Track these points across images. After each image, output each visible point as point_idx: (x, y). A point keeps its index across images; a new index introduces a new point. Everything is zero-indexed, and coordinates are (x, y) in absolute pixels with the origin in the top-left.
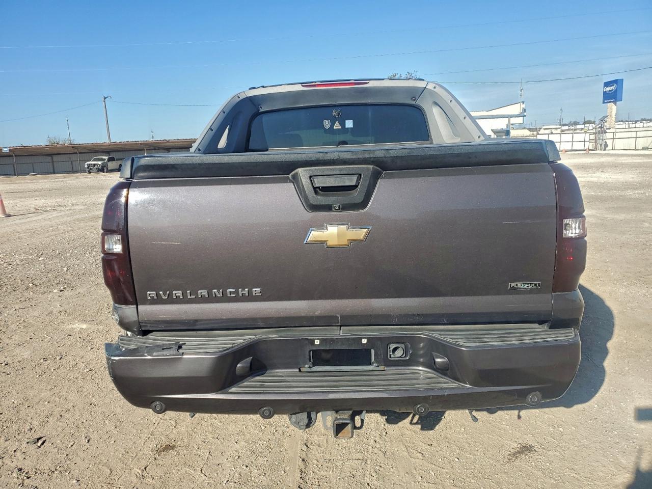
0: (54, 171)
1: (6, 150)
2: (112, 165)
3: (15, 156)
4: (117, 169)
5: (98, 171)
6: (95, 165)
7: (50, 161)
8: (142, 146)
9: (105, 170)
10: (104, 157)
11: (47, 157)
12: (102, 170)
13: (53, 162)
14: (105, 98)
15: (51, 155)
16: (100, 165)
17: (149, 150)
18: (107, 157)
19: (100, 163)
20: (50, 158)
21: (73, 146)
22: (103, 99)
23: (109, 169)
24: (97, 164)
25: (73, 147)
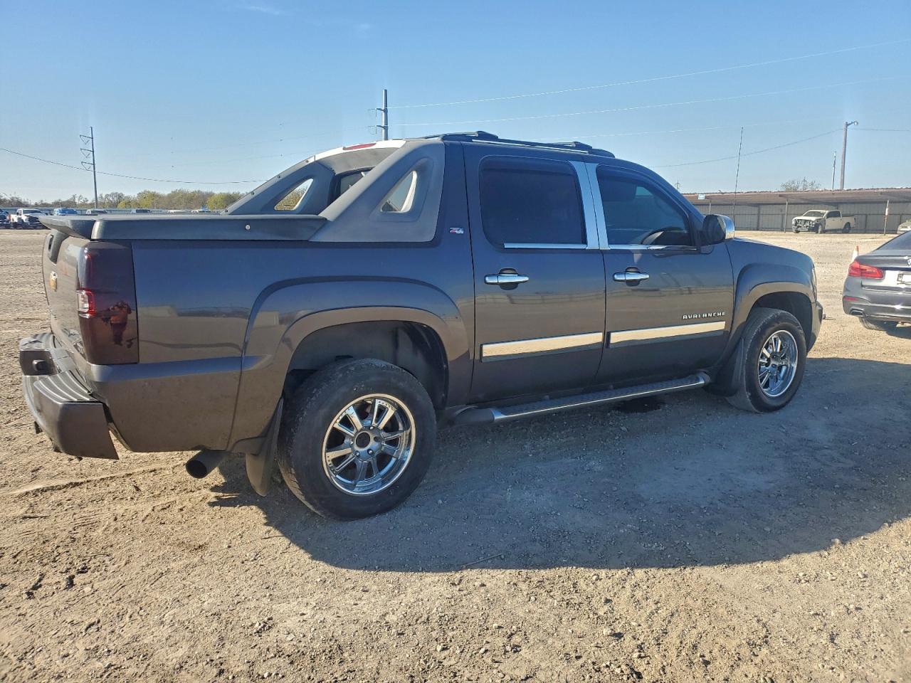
0: (758, 226)
1: (701, 197)
2: (831, 223)
3: (712, 205)
4: (840, 229)
5: (809, 230)
6: (806, 221)
7: (756, 212)
8: (884, 197)
9: (820, 230)
10: (821, 211)
11: (753, 208)
12: (814, 229)
13: (759, 214)
14: (847, 125)
15: (758, 205)
16: (813, 222)
17: (895, 202)
18: (827, 212)
19: (813, 219)
20: (756, 209)
21: (781, 193)
22: (844, 127)
23: (826, 228)
24: (810, 221)
25: (780, 196)
